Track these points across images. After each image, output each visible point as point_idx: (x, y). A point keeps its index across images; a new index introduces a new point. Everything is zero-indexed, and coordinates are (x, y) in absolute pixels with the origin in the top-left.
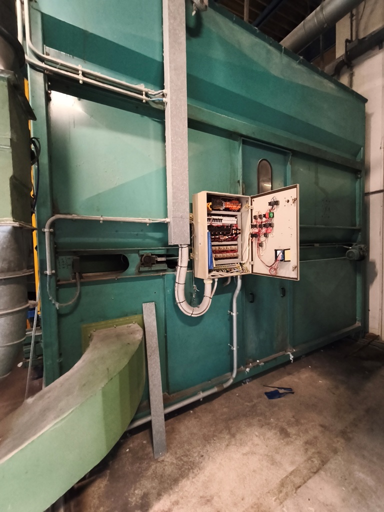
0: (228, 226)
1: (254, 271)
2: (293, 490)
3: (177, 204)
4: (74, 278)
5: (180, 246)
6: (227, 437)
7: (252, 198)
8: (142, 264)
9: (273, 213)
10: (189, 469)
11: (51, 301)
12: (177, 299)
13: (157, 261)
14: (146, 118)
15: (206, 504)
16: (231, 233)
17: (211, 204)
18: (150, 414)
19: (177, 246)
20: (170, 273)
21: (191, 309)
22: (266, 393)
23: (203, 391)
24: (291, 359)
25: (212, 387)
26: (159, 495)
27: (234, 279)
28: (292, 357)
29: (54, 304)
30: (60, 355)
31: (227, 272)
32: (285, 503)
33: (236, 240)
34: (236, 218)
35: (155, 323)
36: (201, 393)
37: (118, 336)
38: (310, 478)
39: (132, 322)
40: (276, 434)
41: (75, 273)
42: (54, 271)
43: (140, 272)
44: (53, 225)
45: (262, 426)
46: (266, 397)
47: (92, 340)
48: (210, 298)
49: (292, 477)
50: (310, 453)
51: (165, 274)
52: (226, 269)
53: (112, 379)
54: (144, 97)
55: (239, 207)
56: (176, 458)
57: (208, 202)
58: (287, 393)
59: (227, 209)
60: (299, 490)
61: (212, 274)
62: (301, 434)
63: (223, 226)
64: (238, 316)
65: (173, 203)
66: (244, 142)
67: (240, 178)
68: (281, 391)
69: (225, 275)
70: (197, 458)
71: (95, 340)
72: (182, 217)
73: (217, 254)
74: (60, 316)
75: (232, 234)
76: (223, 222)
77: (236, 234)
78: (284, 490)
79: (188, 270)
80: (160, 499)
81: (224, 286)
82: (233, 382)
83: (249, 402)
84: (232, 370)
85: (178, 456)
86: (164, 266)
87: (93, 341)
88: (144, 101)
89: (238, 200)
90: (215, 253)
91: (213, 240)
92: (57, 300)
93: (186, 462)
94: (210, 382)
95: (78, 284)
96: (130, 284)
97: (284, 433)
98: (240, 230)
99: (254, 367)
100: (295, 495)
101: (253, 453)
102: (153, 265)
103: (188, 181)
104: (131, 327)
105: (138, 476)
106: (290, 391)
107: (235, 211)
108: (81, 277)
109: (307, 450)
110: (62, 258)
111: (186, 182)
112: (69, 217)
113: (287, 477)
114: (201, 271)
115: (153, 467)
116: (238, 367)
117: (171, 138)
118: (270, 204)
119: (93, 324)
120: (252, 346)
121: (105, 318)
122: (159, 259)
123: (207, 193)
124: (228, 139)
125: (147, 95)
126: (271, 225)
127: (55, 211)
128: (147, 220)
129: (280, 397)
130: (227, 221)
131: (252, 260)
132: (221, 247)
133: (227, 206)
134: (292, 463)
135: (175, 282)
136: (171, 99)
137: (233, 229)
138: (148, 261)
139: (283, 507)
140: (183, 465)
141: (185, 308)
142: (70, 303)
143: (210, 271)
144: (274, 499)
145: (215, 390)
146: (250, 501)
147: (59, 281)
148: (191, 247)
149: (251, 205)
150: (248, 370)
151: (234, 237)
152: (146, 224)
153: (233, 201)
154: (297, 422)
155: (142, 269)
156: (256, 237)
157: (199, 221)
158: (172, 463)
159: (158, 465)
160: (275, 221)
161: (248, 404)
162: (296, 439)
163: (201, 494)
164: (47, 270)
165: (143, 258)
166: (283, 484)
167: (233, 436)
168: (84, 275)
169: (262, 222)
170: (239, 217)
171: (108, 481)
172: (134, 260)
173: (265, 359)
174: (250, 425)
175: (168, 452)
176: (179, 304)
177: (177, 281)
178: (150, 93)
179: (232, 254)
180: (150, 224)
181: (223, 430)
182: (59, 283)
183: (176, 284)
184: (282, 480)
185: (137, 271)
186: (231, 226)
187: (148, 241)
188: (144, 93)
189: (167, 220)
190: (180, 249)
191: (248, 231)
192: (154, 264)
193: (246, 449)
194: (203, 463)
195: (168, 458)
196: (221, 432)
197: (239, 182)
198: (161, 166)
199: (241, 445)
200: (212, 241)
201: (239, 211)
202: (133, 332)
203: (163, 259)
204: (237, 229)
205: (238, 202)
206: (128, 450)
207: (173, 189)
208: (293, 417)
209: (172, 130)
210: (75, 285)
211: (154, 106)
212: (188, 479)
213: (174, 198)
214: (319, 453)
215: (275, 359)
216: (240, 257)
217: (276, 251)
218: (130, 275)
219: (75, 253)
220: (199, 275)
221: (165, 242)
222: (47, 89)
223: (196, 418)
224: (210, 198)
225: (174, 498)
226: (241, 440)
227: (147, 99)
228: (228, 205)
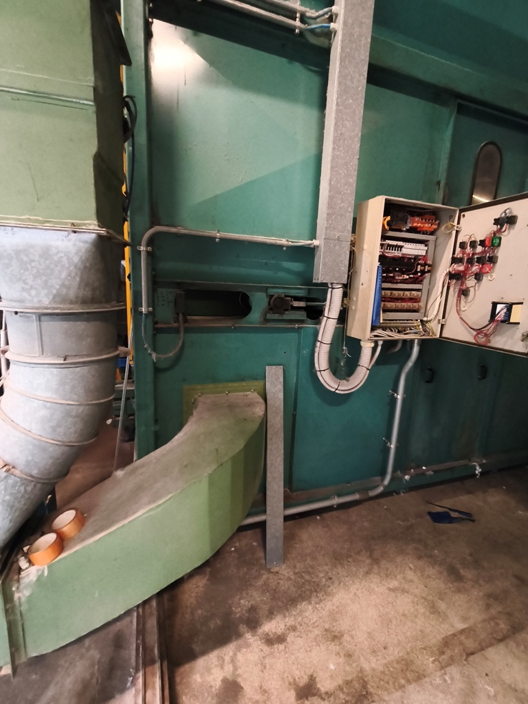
0: (410, 258)
1: (444, 335)
2: (461, 655)
3: (334, 217)
4: (177, 320)
5: (330, 286)
6: (368, 561)
7: (461, 211)
8: (271, 309)
9: (500, 239)
10: (311, 592)
11: (146, 349)
12: (316, 365)
13: (292, 306)
14: (297, 64)
15: (333, 640)
16: (414, 270)
17: (389, 218)
18: (264, 512)
19: (325, 285)
20: (310, 326)
21: (336, 382)
22: (430, 513)
23: (339, 495)
24: (477, 472)
25: (353, 493)
26: (271, 615)
27: (408, 344)
28: (478, 470)
29: (150, 354)
30: (156, 421)
31: (399, 332)
32: (448, 669)
33: (420, 282)
34: (426, 246)
35: (281, 395)
36: (336, 498)
37: (231, 407)
38: (491, 645)
39: (249, 390)
40: (441, 573)
41: (178, 314)
42: (151, 309)
43: (266, 321)
44: (150, 242)
45: (420, 558)
46: (428, 518)
47: (196, 407)
48: (368, 369)
49: (463, 638)
50: (493, 611)
51: (302, 327)
52: (397, 327)
53: (222, 465)
54: (297, 23)
55: (435, 227)
56: (295, 574)
57: (384, 216)
58: (463, 519)
59: (413, 230)
60: (471, 658)
61: (375, 333)
62: (481, 582)
63: (403, 258)
64: (404, 400)
65: (328, 214)
66: (461, 110)
67: (442, 176)
68: (454, 515)
69: (397, 336)
70: (324, 580)
71: (200, 408)
72: (339, 239)
73: (386, 303)
74: (157, 370)
75: (416, 272)
76: (404, 251)
77: (423, 272)
78: (448, 653)
79: (337, 324)
80: (271, 619)
81: (391, 353)
82: (383, 491)
83: (403, 521)
84: (383, 473)
85: (297, 570)
86: (302, 315)
87: (198, 409)
88: (297, 31)
89: (434, 214)
90: (384, 301)
91: (385, 280)
92: (155, 350)
93: (308, 581)
94: (349, 485)
95: (182, 329)
96: (252, 337)
97: (454, 574)
98: (429, 266)
99: (417, 475)
100: (465, 662)
101: (404, 591)
102: (286, 312)
103: (355, 178)
104: (249, 397)
105: (246, 584)
106: (468, 517)
107: (426, 234)
108: (186, 321)
109: (488, 606)
110: (162, 291)
111: (353, 180)
112: (173, 230)
113: (454, 635)
114: (360, 327)
115: (264, 577)
116: (394, 471)
117: (337, 99)
118: (497, 222)
119: (199, 387)
120: (417, 447)
121: (214, 380)
122: (296, 304)
123: (386, 200)
124: (431, 104)
125: (303, 19)
126: (493, 260)
127: (155, 221)
128: (283, 242)
129: (451, 522)
130: (410, 250)
131: (444, 317)
132: (394, 292)
133: (415, 225)
134: (464, 619)
135: (316, 340)
136: (345, 23)
137: (419, 264)
138: (279, 305)
139: (445, 674)
140: (304, 583)
141: (327, 380)
142: (171, 354)
143: (373, 329)
144: (431, 659)
145: (357, 497)
146: (395, 653)
147: (156, 323)
148: (347, 289)
149: (458, 223)
150: (407, 477)
151: (418, 278)
152: (281, 246)
153: (427, 216)
154: (476, 564)
155: (269, 316)
156: (458, 279)
157: (365, 247)
158: (289, 579)
159: (271, 576)
160: (501, 253)
161: (401, 523)
162: (473, 587)
163: (327, 626)
164: (142, 307)
165: (272, 300)
166: (446, 643)
167: (376, 561)
168: (189, 317)
169: (473, 254)
170: (431, 245)
171: (208, 580)
172: (259, 302)
173: (436, 467)
174: (402, 552)
175: (284, 563)
176: (318, 373)
177: (320, 339)
178: (308, 14)
179: (410, 305)
180: (288, 247)
181: (361, 551)
182: (157, 326)
183: (318, 344)
184: (447, 637)
185: (263, 318)
186: (416, 258)
187: (281, 274)
188: (298, 15)
189: (316, 242)
190: (330, 290)
191: (444, 267)
192: (287, 310)
193: (394, 584)
194: (332, 587)
195: (285, 571)
196: (359, 553)
197: (439, 183)
199: (387, 576)
200: (383, 282)
201: (432, 233)
202: (251, 405)
203: (302, 304)
204: (425, 264)
205: (434, 217)
206: (233, 549)
207: (330, 191)
208: (471, 555)
209: (340, 83)
210: (177, 331)
211: (313, 40)
212: (310, 603)
213: (330, 205)
214: (509, 614)
215: (451, 469)
216: (422, 311)
217: (495, 305)
218: (254, 324)
219: (179, 285)
220: (354, 332)
221: (307, 279)
222: (147, 15)
223: (324, 527)
224: (390, 208)
225: (290, 621)
226: (387, 570)
227: (302, 26)
228: (417, 223)
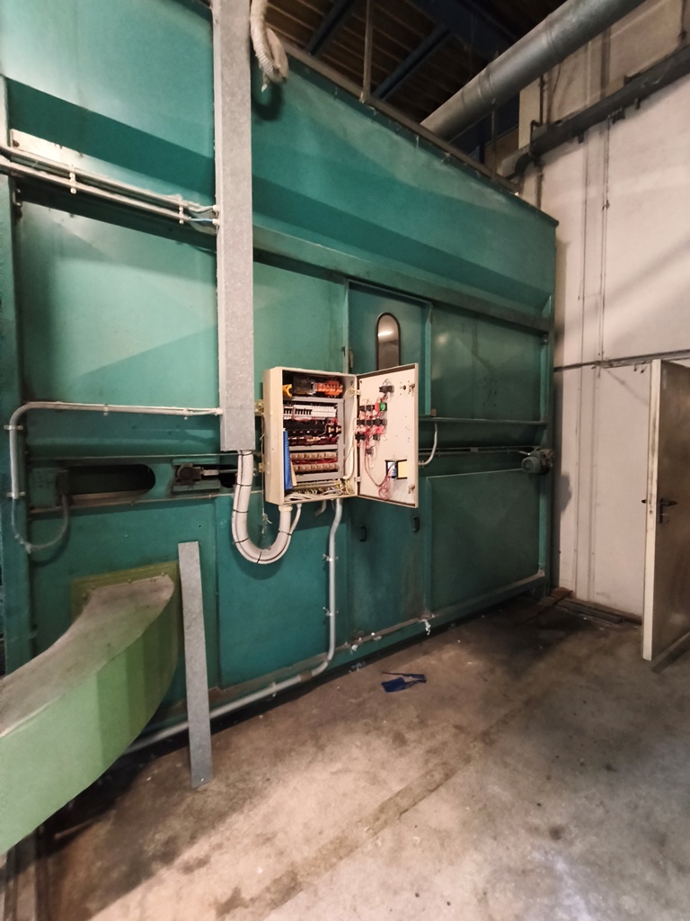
0: (321, 421)
1: (361, 493)
2: (395, 816)
3: (233, 387)
4: (59, 504)
5: (239, 453)
6: (312, 750)
7: (359, 378)
8: (178, 481)
9: (386, 404)
10: (245, 800)
11: (17, 540)
12: (235, 537)
13: (203, 476)
14: (186, 245)
15: (264, 843)
16: (326, 431)
17: (290, 386)
18: (185, 719)
19: (236, 452)
20: (225, 495)
21: (256, 552)
22: (384, 684)
23: (278, 681)
24: (427, 629)
25: (294, 675)
26: (193, 839)
27: (331, 503)
28: (428, 626)
29: (23, 546)
30: (34, 627)
31: (319, 493)
32: (380, 834)
33: (335, 442)
34: (335, 408)
35: (198, 575)
36: (274, 684)
37: (132, 596)
38: (424, 797)
39: (159, 574)
40: (387, 742)
41: (60, 497)
42: (23, 493)
43: (174, 494)
44: (22, 419)
45: (368, 733)
46: (382, 689)
47: (86, 604)
48: (289, 534)
49: (398, 799)
50: (431, 765)
51: (216, 497)
52: (317, 489)
53: (113, 659)
54: (181, 215)
55: (341, 391)
56: (228, 786)
57: (284, 384)
58: (415, 682)
59: (319, 394)
60: (404, 815)
61: (292, 496)
62: (424, 740)
63: (312, 421)
64: (337, 563)
65: (227, 385)
66: (352, 286)
67: (346, 343)
68: (407, 680)
69: (314, 497)
70: (260, 783)
71: (93, 601)
72: (241, 407)
73: (301, 466)
74: (34, 564)
75: (327, 434)
76: (313, 414)
77: (335, 434)
78: (383, 817)
79: (252, 490)
80: (194, 843)
81: (313, 516)
82: (328, 667)
83: (356, 698)
84: (327, 650)
85: (230, 781)
86: (216, 484)
87: (89, 605)
88: (181, 222)
89: (340, 380)
90: (296, 463)
91: (291, 443)
92: (29, 539)
93: (242, 789)
94: (290, 668)
95: (66, 513)
96: (155, 513)
97: (400, 740)
98: (340, 427)
99: (365, 643)
100: (397, 822)
101: (346, 771)
102: (197, 483)
103: (252, 351)
104: (157, 582)
105: (162, 815)
106: (422, 679)
107: (333, 397)
108: (71, 502)
109: (427, 762)
110: (38, 472)
111: (250, 352)
112: (50, 405)
113: (391, 799)
114: (275, 493)
115: (188, 800)
116: (338, 643)
117: (225, 283)
118: (381, 389)
119: (92, 578)
120: (362, 612)
121: (111, 567)
122: (207, 473)
123: (284, 372)
124: (326, 282)
125: (186, 211)
126: (381, 422)
127: (27, 395)
128: (184, 411)
129: (403, 688)
130: (319, 413)
131: (359, 475)
132: (308, 454)
133: (320, 390)
134: (402, 780)
135: (232, 510)
136: (226, 222)
137: (328, 426)
138: (188, 476)
139: (377, 839)
140: (237, 793)
141: (248, 551)
142: (51, 544)
143: (287, 492)
144: (366, 829)
145: (298, 679)
146: (331, 834)
147: (32, 508)
148: (259, 455)
149: (358, 388)
150: (354, 647)
151: (331, 439)
152: (183, 416)
153: (331, 382)
154: (423, 723)
155: (178, 488)
156: (363, 439)
157: (272, 413)
158: (220, 793)
159: (197, 797)
160: (389, 416)
161: (353, 701)
162: (415, 747)
163: (259, 831)
164: (10, 491)
165: (180, 469)
166: (382, 809)
167: (321, 748)
168: (75, 497)
169: (371, 417)
170: (340, 407)
171: (114, 824)
172: (164, 475)
173: (385, 631)
174: (351, 731)
175: (214, 777)
176: (238, 544)
177: (235, 508)
178: (191, 209)
179: (327, 465)
180: (189, 417)
181: (306, 741)
182: (33, 512)
183: (234, 513)
184: (384, 803)
185: (169, 492)
186: (327, 420)
187: (188, 442)
188: (181, 209)
189: (218, 411)
190: (240, 457)
191: (353, 429)
192: (198, 480)
193: (338, 766)
194: (269, 789)
195: (215, 786)
196: (303, 744)
197: (343, 349)
198: (212, 323)
199: (331, 760)
200: (290, 445)
201: (340, 396)
202: (158, 589)
203: (214, 472)
204: (335, 426)
205: (338, 383)
206: (149, 779)
207: (227, 363)
208: (418, 717)
209: (226, 270)
210: (58, 515)
211: (200, 229)
212: (242, 812)
213: (228, 377)
214: (444, 764)
215: (401, 630)
216: (341, 470)
217: (387, 462)
218: (158, 498)
219: (61, 463)
220: (271, 499)
221: (215, 444)
222: (14, 200)
223: (266, 726)
224: (288, 377)
225: (215, 839)
226: (332, 753)
227: (188, 218)
228: (322, 388)
